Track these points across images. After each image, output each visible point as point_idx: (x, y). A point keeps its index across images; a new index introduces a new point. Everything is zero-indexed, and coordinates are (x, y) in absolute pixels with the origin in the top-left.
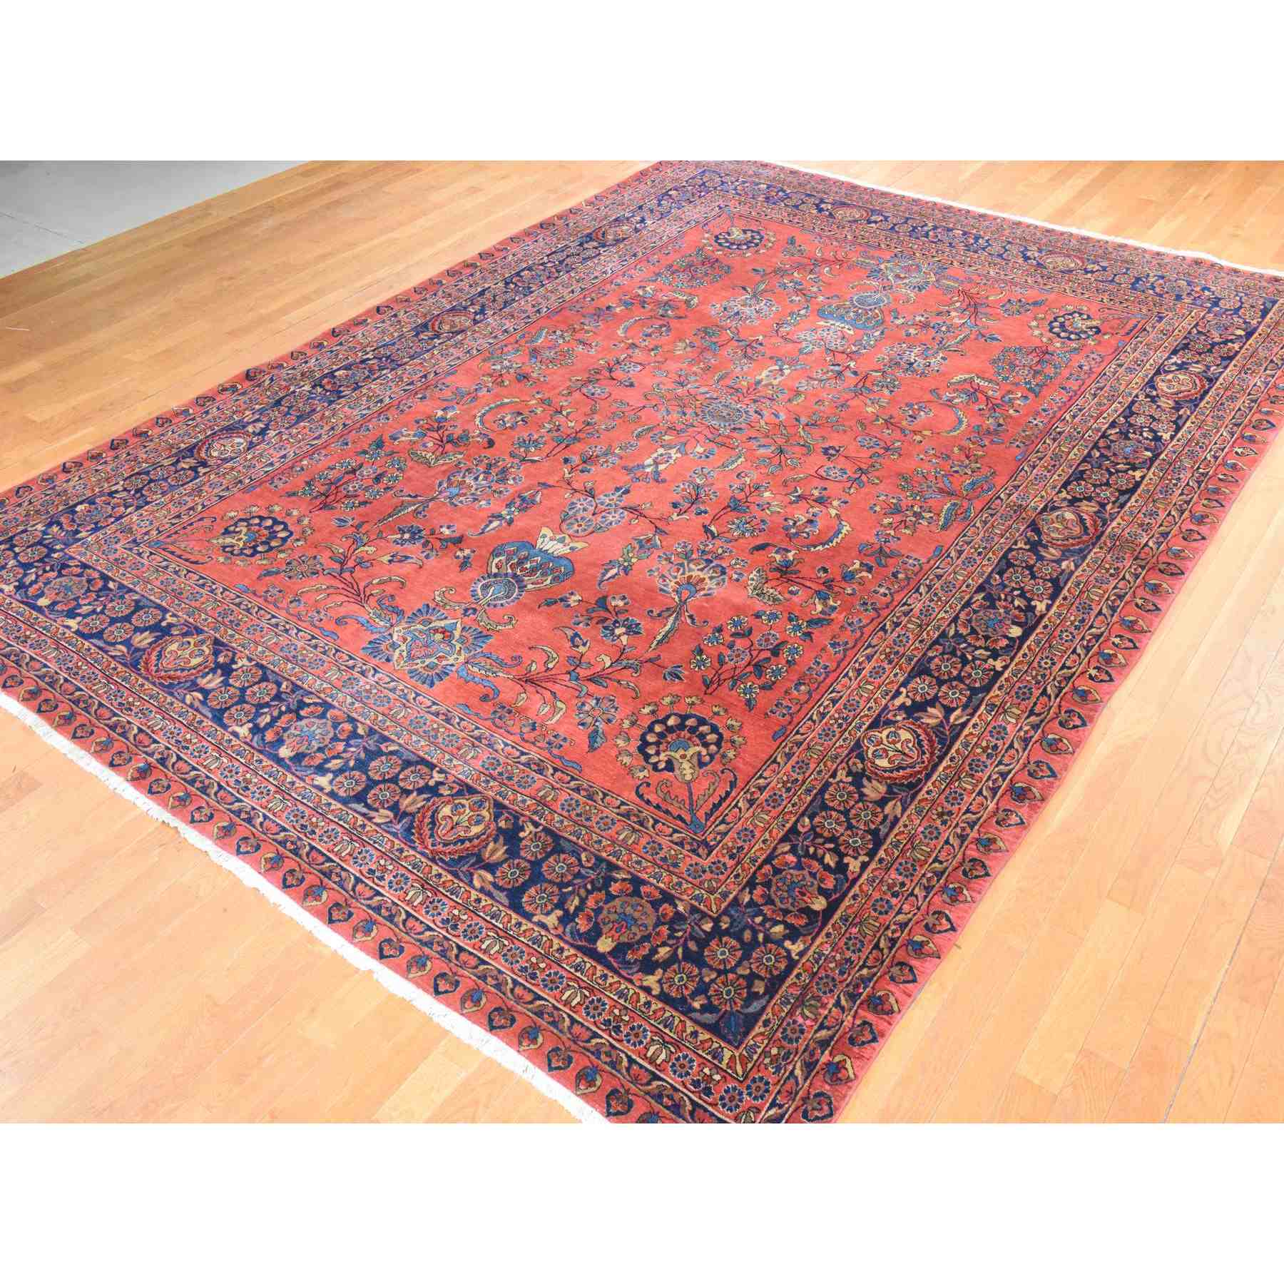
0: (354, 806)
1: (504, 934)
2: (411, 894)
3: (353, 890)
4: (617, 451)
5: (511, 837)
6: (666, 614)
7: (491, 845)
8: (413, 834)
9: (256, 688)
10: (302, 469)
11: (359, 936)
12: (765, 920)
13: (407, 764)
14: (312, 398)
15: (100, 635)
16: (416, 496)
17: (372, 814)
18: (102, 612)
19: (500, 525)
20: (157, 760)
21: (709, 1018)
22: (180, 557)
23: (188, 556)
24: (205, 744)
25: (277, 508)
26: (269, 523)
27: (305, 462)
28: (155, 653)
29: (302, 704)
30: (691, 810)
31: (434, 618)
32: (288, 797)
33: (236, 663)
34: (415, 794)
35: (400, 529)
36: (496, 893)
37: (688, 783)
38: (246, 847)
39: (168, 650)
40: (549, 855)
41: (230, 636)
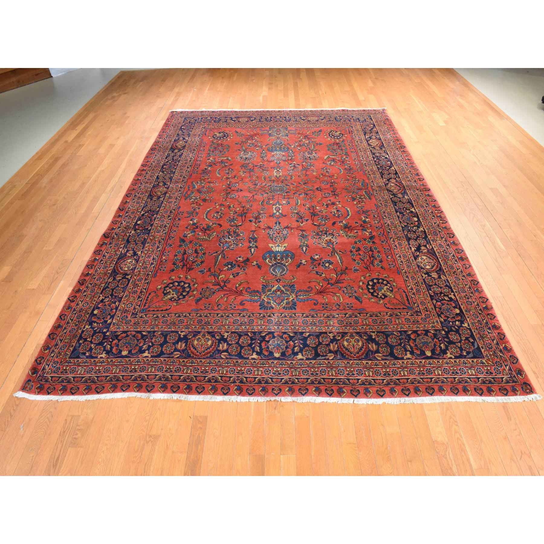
0: (318, 358)
1: (403, 368)
2: (367, 373)
3: (350, 383)
4: (262, 212)
5: (371, 339)
6: (333, 254)
7: (370, 346)
8: (345, 356)
9: (241, 340)
10: (166, 260)
11: (368, 394)
12: (452, 322)
13: (318, 336)
14: (139, 235)
15: (162, 353)
16: (217, 252)
17: (327, 357)
18: (153, 345)
19: (255, 250)
20: (239, 383)
21: (471, 355)
22: (158, 311)
23: (162, 309)
24: (247, 368)
25: (174, 278)
26: (177, 284)
27: (164, 258)
28: (192, 348)
29: (264, 338)
30: (404, 305)
31: (270, 288)
32: (296, 368)
33: (224, 336)
34: (331, 344)
35: (225, 265)
36: (387, 358)
37: (394, 298)
38: (304, 391)
39: (195, 345)
40: (387, 338)
41: (211, 328)
